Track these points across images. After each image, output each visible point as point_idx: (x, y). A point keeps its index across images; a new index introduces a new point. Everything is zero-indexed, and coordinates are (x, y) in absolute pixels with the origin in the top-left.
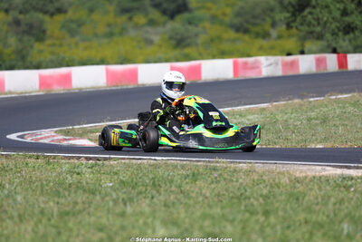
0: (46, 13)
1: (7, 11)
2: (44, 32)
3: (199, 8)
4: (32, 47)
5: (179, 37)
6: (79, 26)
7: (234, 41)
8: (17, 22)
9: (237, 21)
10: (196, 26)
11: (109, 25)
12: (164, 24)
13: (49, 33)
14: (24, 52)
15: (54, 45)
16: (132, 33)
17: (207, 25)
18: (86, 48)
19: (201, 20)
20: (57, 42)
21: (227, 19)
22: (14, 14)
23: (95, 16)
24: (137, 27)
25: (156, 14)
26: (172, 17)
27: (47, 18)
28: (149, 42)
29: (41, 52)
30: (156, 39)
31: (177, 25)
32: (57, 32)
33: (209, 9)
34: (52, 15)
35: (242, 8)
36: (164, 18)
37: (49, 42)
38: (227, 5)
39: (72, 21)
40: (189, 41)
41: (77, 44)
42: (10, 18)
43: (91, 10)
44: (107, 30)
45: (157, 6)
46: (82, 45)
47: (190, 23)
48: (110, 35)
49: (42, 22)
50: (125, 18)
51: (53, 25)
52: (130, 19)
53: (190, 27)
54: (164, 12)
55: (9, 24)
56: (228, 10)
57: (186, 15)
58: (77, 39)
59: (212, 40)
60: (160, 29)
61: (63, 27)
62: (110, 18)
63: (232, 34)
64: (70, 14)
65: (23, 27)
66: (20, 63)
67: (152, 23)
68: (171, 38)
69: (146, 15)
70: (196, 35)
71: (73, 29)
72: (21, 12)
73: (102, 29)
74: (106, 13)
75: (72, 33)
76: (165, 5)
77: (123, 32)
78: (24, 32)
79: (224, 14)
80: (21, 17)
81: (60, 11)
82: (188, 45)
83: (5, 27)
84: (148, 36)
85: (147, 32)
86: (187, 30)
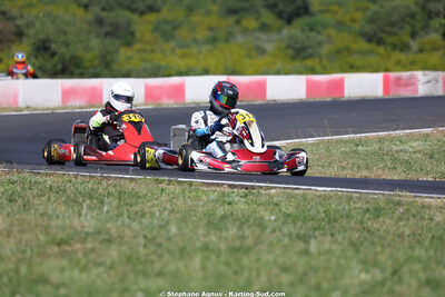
0: (133, 11)
1: (86, 7)
2: (132, 34)
3: (322, 12)
4: (117, 51)
5: (298, 46)
6: (175, 28)
8: (100, 22)
9: (369, 29)
10: (319, 33)
11: (211, 29)
12: (279, 30)
13: (138, 35)
14: (108, 58)
15: (144, 51)
16: (240, 39)
17: (333, 32)
18: (183, 56)
19: (325, 26)
20: (148, 47)
21: (357, 27)
24: (246, 31)
25: (269, 17)
26: (289, 21)
28: (261, 51)
29: (129, 58)
31: (295, 31)
32: (148, 36)
33: (335, 13)
34: (142, 13)
35: (375, 13)
36: (280, 22)
37: (138, 46)
38: (358, 9)
39: (166, 22)
41: (173, 50)
43: (189, 10)
44: (209, 34)
45: (271, 7)
46: (179, 51)
47: (311, 30)
48: (214, 40)
49: (129, 23)
50: (231, 20)
51: (143, 26)
52: (238, 22)
53: (312, 34)
54: (280, 15)
55: (90, 23)
56: (358, 15)
57: (305, 20)
58: (172, 44)
59: (338, 51)
60: (274, 36)
61: (156, 28)
62: (212, 20)
65: (108, 28)
66: (106, 72)
67: (264, 27)
68: (289, 47)
69: (257, 19)
70: (320, 44)
71: (167, 32)
72: (104, 10)
73: (201, 34)
75: (166, 36)
76: (281, 7)
77: (228, 38)
78: (107, 34)
79: (353, 20)
80: (105, 14)
83: (85, 26)
84: (259, 43)
85: (258, 39)
86: (308, 37)
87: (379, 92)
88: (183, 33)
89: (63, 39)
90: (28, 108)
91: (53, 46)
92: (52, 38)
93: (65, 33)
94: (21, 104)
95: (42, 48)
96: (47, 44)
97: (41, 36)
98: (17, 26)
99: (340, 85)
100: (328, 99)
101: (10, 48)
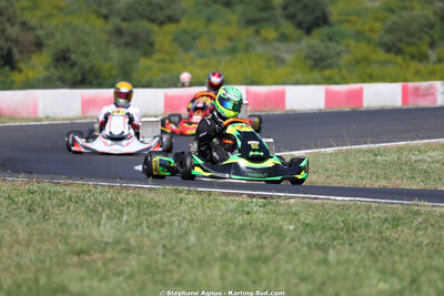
0: (153, 21)
1: (106, 17)
2: (152, 44)
3: (340, 22)
5: (317, 56)
6: (194, 39)
7: (384, 63)
8: (119, 32)
10: (338, 43)
11: (231, 39)
12: (298, 40)
13: (157, 46)
15: (163, 60)
16: (260, 49)
17: (351, 42)
18: (203, 66)
19: (344, 36)
22: (115, 21)
23: (214, 28)
24: (265, 41)
25: (288, 28)
26: (308, 31)
27: (155, 27)
30: (289, 57)
31: (314, 41)
32: (168, 46)
34: (161, 24)
35: (394, 22)
36: (300, 32)
38: (376, 20)
39: (185, 32)
40: (329, 61)
41: (192, 61)
42: (110, 26)
43: (209, 20)
44: (229, 45)
47: (330, 39)
48: (233, 51)
49: (149, 33)
50: (250, 30)
51: (163, 36)
52: (257, 32)
53: (332, 45)
54: (299, 25)
55: (110, 34)
57: (325, 30)
58: (192, 54)
59: (358, 62)
60: (294, 46)
61: (176, 39)
62: (233, 30)
63: (381, 55)
64: (184, 24)
65: (127, 38)
67: (284, 38)
68: (308, 57)
69: (277, 29)
70: (339, 54)
71: (186, 42)
72: (124, 20)
73: (221, 44)
74: (228, 23)
75: (186, 47)
77: (248, 48)
78: (127, 45)
79: (372, 30)
80: (124, 25)
81: (172, 19)
82: (329, 66)
84: (278, 53)
85: (277, 49)
86: (328, 48)
87: (397, 102)
88: (202, 44)
89: (83, 49)
90: (47, 118)
91: (73, 56)
92: (72, 48)
93: (85, 43)
94: (41, 114)
95: (62, 58)
96: (67, 55)
97: (61, 46)
98: (37, 37)
99: (358, 95)
100: (347, 109)
101: (29, 58)
